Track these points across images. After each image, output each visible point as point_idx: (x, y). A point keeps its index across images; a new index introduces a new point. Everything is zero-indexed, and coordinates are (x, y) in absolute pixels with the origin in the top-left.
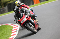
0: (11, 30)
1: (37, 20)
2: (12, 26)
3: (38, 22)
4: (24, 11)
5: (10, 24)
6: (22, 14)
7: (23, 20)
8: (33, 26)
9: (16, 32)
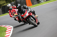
0: (5, 31)
1: (36, 16)
2: (6, 27)
3: (37, 17)
4: (26, 7)
5: (4, 26)
6: (24, 10)
7: (25, 15)
8: (34, 20)
9: (10, 33)
